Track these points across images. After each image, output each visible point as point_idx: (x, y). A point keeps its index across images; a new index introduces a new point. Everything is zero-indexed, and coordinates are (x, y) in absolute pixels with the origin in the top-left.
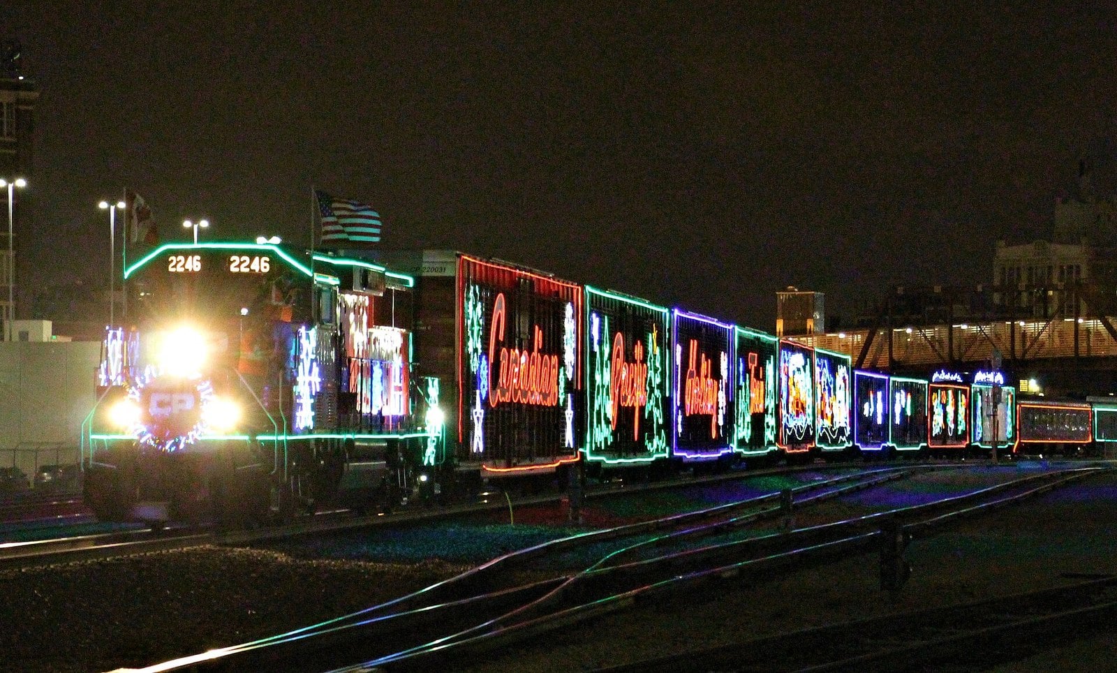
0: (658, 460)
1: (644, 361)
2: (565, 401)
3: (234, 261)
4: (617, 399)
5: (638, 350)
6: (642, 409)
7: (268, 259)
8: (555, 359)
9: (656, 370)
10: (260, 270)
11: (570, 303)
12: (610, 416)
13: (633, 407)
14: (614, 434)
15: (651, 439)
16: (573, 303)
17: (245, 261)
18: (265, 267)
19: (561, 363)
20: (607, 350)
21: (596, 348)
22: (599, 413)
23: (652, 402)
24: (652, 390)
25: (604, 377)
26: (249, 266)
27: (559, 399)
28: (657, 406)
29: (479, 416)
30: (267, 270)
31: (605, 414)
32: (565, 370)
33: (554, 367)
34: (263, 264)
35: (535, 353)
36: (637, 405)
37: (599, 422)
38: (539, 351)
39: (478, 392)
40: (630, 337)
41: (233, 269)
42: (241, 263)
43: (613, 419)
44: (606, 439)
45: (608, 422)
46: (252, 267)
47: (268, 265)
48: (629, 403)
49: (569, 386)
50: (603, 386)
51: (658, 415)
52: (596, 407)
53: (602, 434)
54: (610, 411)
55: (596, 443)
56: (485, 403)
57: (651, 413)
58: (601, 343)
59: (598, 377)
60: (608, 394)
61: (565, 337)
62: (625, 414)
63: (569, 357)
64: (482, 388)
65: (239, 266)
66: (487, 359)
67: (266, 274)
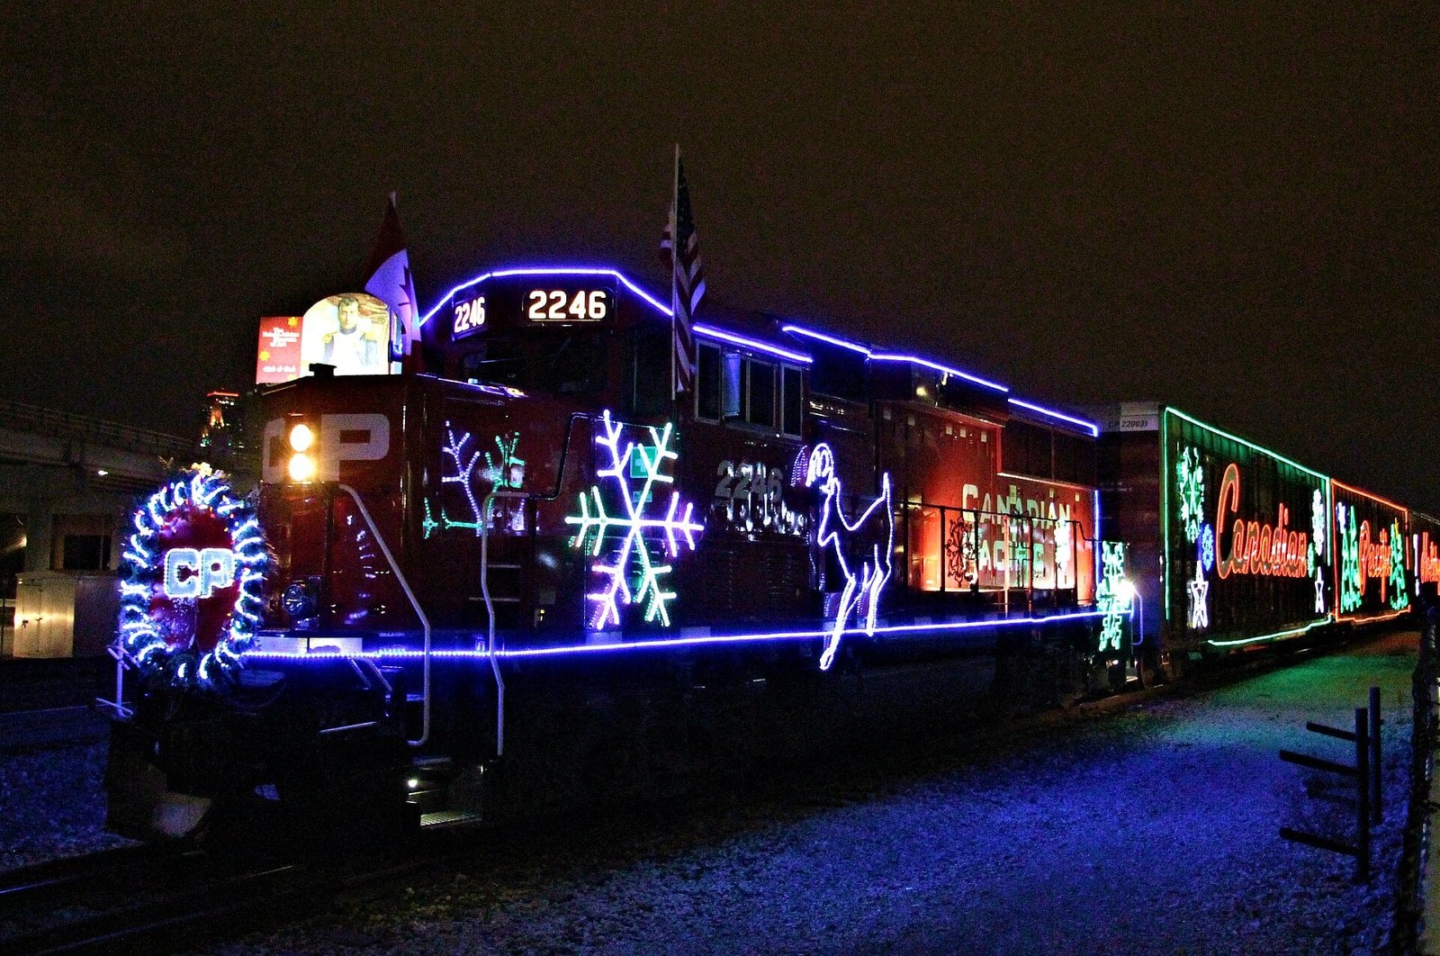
0: (1401, 614)
1: (1388, 544)
2: (1315, 573)
3: (538, 299)
4: (1364, 572)
5: (1383, 535)
6: (1387, 579)
7: (603, 295)
8: (1303, 536)
9: (1398, 551)
10: (587, 316)
11: (1318, 490)
12: (1358, 584)
13: (1380, 578)
14: (1361, 598)
15: (1395, 599)
16: (1320, 491)
17: (558, 299)
18: (597, 310)
19: (1310, 540)
20: (1353, 533)
21: (1343, 531)
22: (1347, 583)
23: (1396, 573)
24: (1395, 565)
25: (1350, 554)
26: (565, 309)
27: (1307, 571)
28: (1400, 575)
29: (1202, 589)
30: (602, 314)
31: (1353, 584)
32: (1314, 546)
33: (1302, 542)
34: (593, 304)
35: (1279, 529)
36: (1383, 576)
37: (1347, 589)
38: (1284, 527)
39: (1199, 563)
40: (1375, 524)
41: (534, 314)
42: (550, 302)
43: (1362, 586)
44: (1355, 603)
45: (1356, 589)
46: (572, 310)
47: (602, 306)
48: (1376, 575)
49: (1319, 560)
50: (1351, 561)
51: (1401, 583)
52: (1344, 578)
53: (1350, 600)
54: (1358, 580)
55: (1345, 608)
56: (1210, 575)
57: (1395, 582)
58: (1347, 526)
59: (1345, 554)
60: (1355, 567)
61: (1313, 518)
62: (1372, 584)
63: (1318, 536)
64: (1205, 558)
65: (545, 309)
66: (1213, 529)
67: (596, 323)
